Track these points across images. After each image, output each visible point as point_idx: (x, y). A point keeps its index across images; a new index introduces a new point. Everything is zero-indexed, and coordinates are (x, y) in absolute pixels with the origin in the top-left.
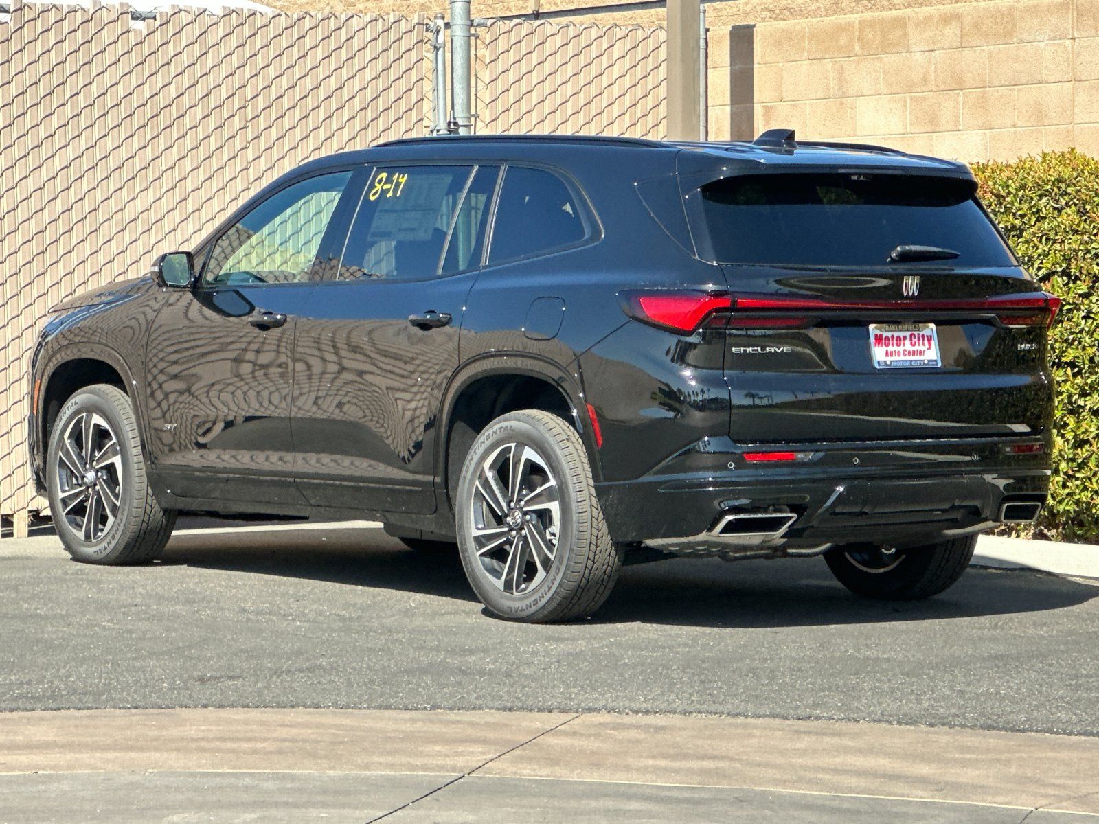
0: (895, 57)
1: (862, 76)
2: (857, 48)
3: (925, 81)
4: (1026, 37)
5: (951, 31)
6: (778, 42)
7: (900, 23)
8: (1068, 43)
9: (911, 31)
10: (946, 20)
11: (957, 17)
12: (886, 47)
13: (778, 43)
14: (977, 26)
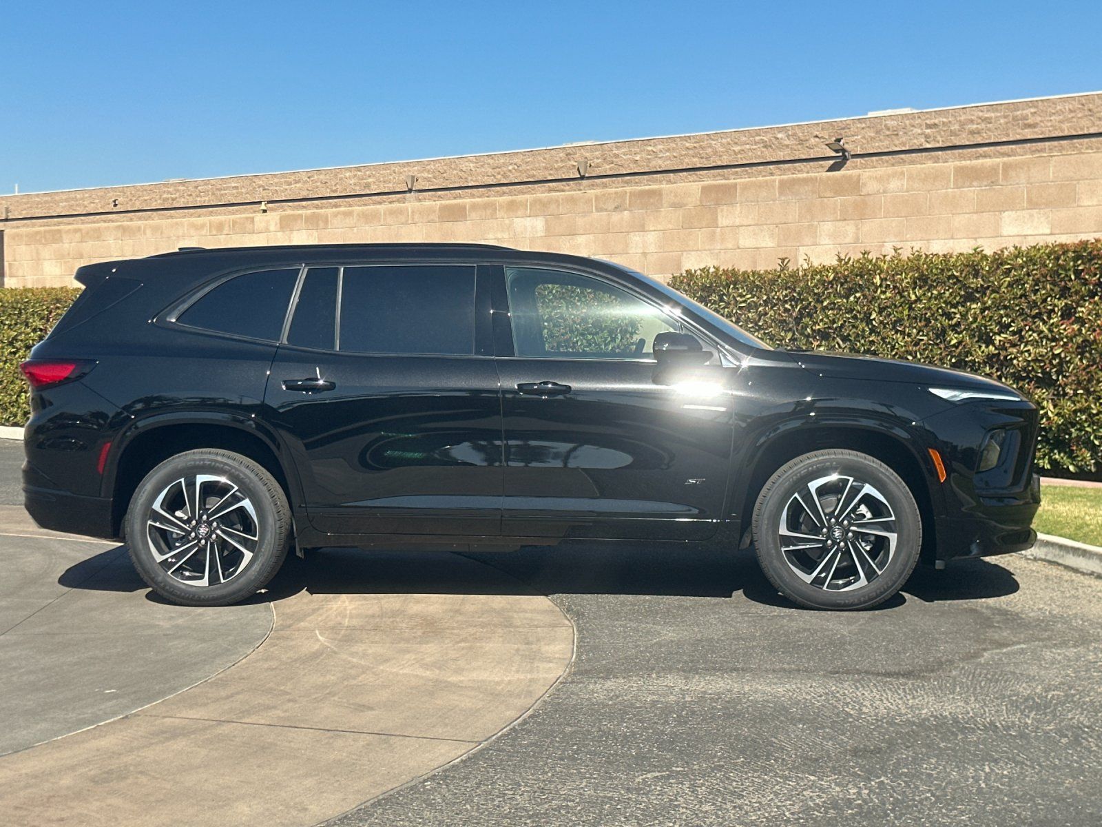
0: (57, 245)
1: (46, 252)
2: (43, 241)
3: (69, 254)
4: (105, 239)
5: (78, 235)
6: (13, 237)
7: (59, 231)
8: (120, 242)
9: (64, 236)
10: (76, 231)
11: (80, 230)
12: (55, 241)
13: (14, 239)
14: (88, 233)
